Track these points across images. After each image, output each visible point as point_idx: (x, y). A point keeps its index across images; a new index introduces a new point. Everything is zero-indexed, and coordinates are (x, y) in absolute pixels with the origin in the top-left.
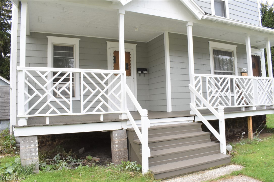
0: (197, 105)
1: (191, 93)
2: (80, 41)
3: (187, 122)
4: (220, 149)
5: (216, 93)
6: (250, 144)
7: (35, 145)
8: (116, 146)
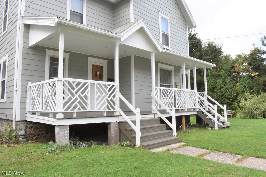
0: (156, 107)
1: (152, 99)
2: (69, 55)
3: (150, 118)
4: (172, 134)
5: (164, 99)
6: (185, 132)
7: (68, 131)
8: (113, 133)
